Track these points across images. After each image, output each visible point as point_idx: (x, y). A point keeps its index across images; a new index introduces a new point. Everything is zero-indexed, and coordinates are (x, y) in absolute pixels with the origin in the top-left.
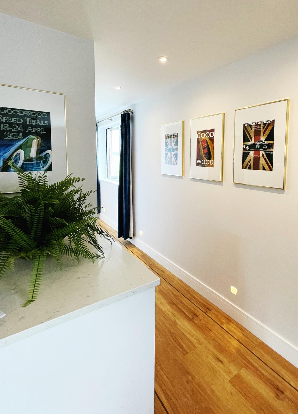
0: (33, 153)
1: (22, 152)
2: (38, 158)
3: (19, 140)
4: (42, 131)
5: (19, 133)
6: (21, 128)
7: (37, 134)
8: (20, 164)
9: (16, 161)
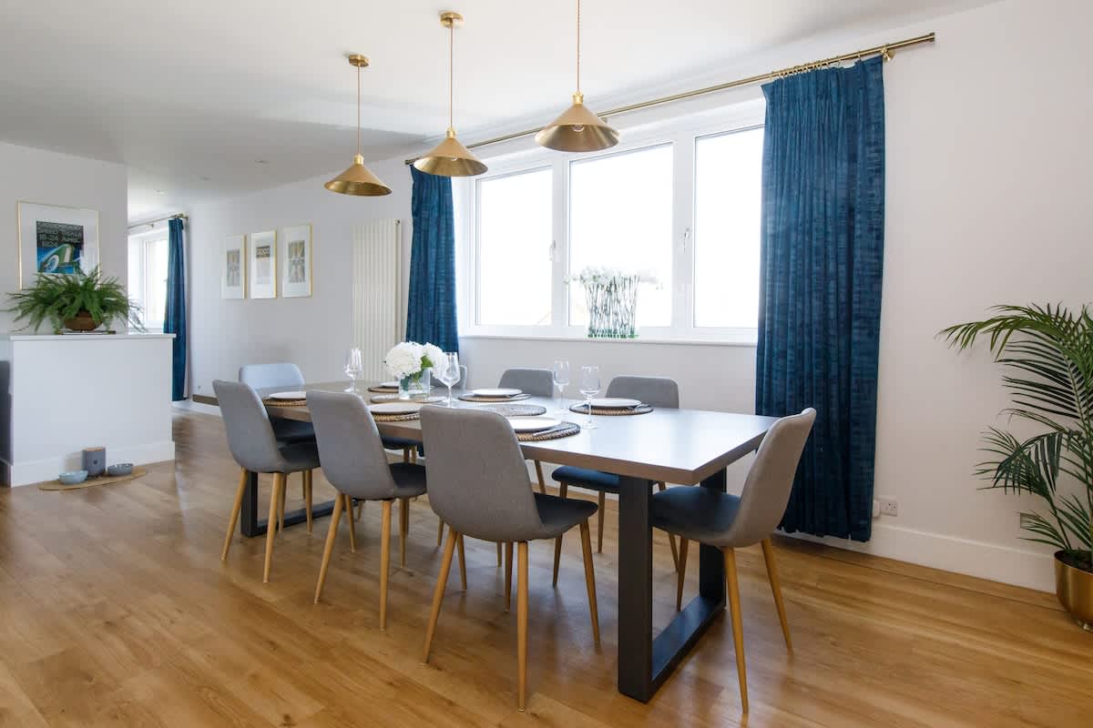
0: (67, 259)
1: (57, 257)
2: (70, 263)
3: (54, 247)
4: (76, 241)
5: (54, 242)
6: (57, 238)
7: (70, 243)
8: (55, 267)
9: (51, 264)
